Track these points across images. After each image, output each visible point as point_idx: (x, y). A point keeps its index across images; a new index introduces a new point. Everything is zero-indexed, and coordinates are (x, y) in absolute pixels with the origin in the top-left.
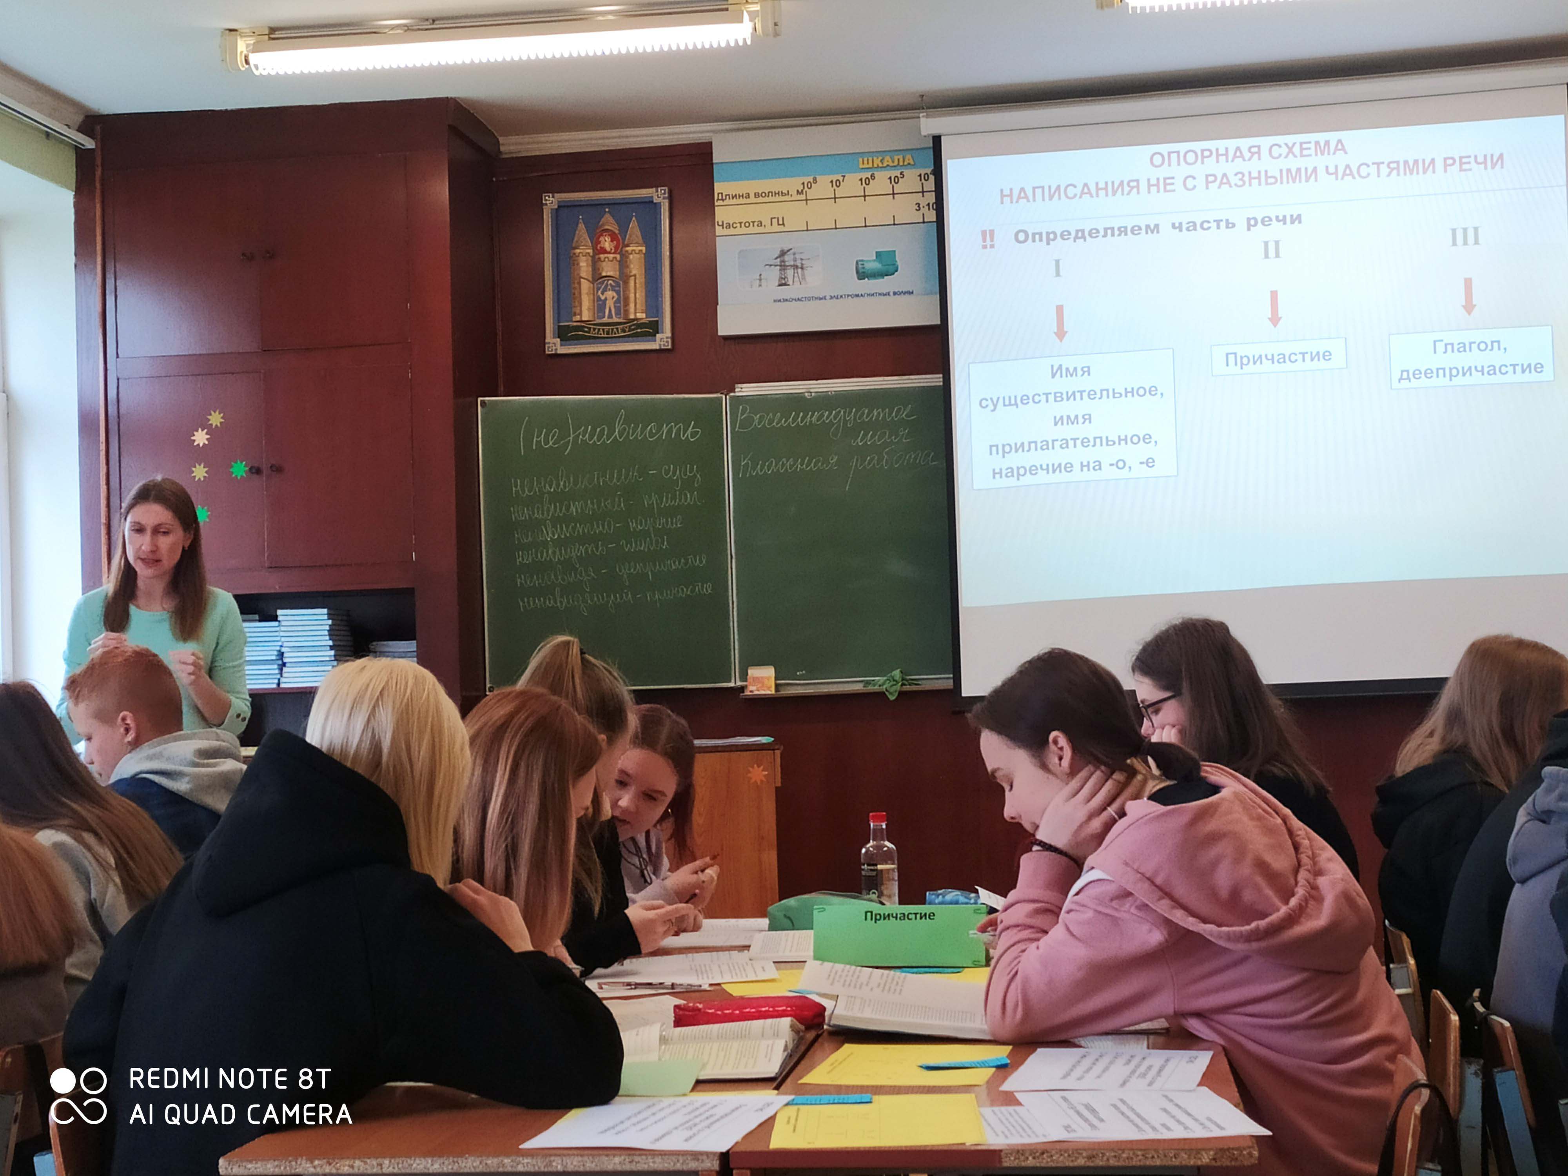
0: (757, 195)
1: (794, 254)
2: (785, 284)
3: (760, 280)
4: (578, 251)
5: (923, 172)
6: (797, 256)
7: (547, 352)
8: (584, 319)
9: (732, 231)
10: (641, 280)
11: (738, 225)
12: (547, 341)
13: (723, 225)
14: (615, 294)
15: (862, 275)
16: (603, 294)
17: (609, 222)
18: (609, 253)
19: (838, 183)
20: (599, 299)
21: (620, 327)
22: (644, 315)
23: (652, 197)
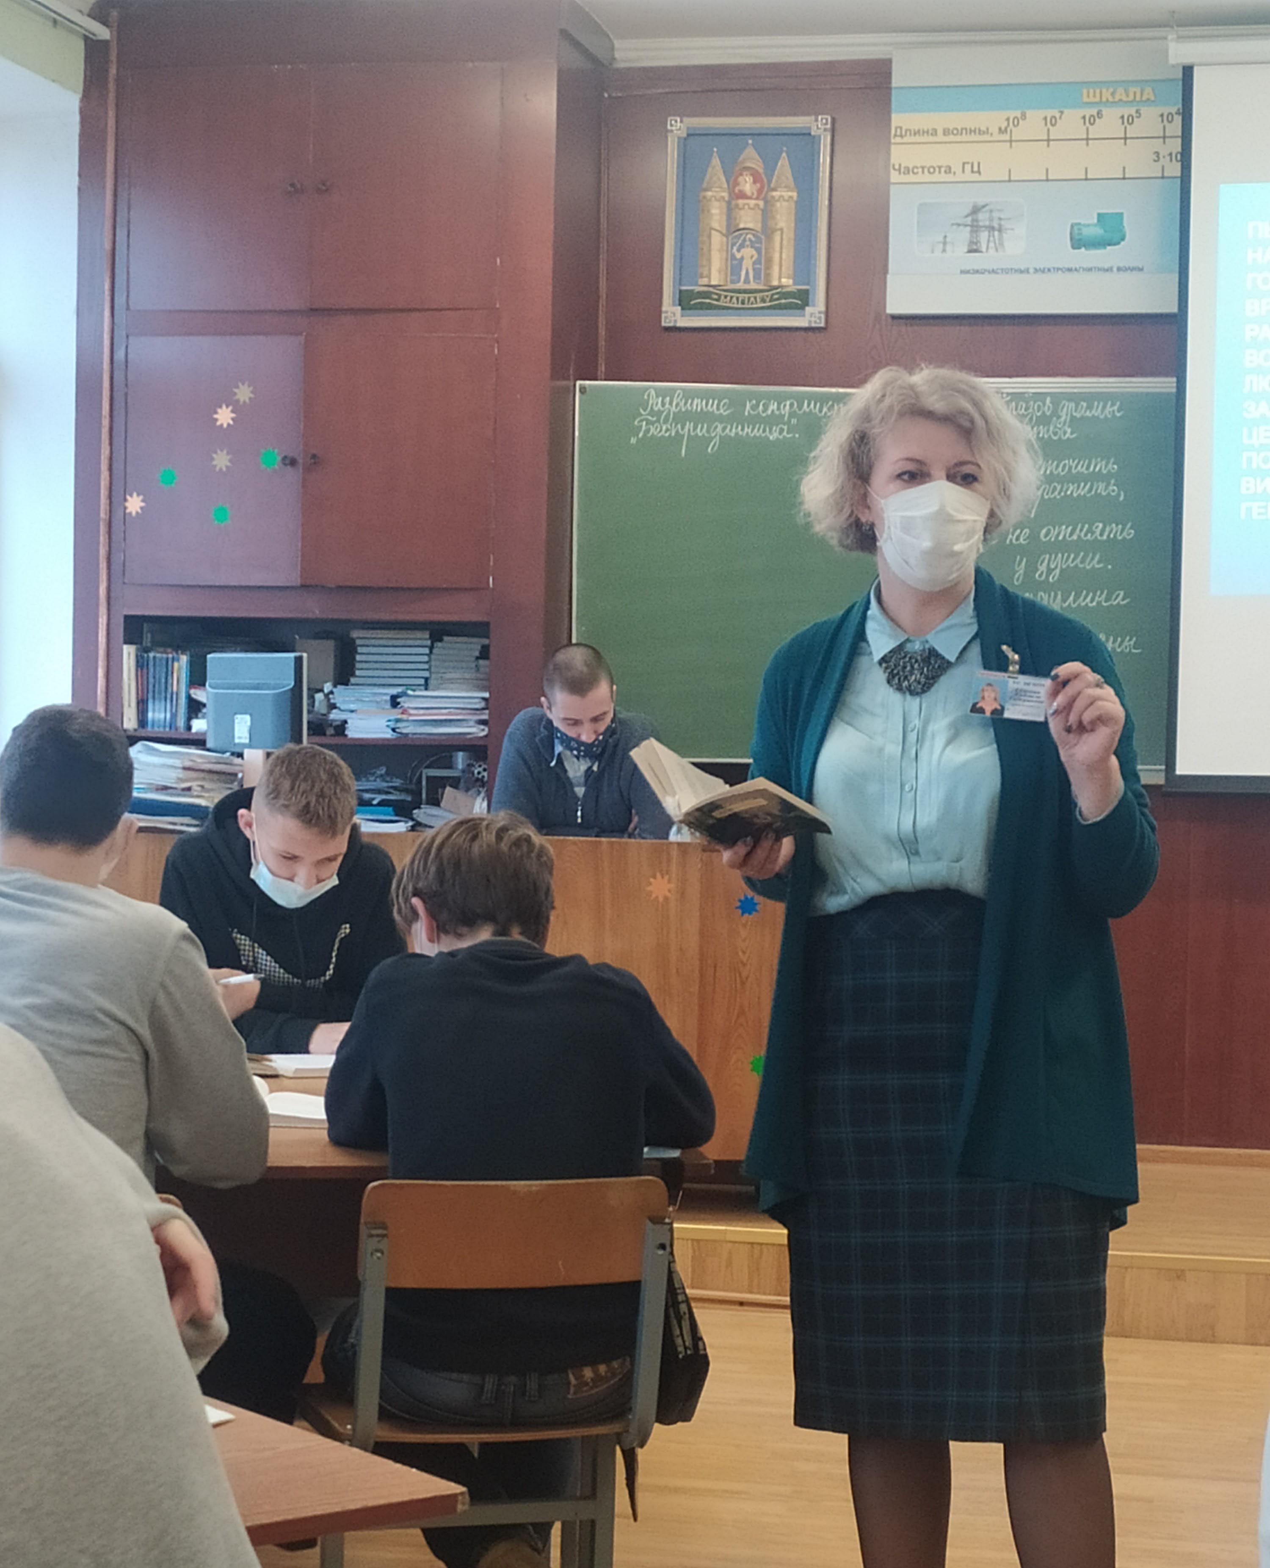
0: (946, 132)
1: (991, 211)
2: (976, 251)
3: (945, 243)
4: (709, 194)
5: (1166, 110)
6: (996, 215)
7: (663, 324)
8: (713, 283)
9: (911, 178)
10: (789, 234)
11: (920, 170)
12: (664, 309)
13: (899, 170)
14: (754, 252)
15: (1078, 243)
16: (739, 250)
17: (751, 157)
18: (750, 198)
19: (1054, 122)
20: (733, 257)
21: (758, 295)
22: (791, 282)
23: (810, 128)
